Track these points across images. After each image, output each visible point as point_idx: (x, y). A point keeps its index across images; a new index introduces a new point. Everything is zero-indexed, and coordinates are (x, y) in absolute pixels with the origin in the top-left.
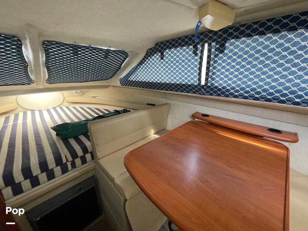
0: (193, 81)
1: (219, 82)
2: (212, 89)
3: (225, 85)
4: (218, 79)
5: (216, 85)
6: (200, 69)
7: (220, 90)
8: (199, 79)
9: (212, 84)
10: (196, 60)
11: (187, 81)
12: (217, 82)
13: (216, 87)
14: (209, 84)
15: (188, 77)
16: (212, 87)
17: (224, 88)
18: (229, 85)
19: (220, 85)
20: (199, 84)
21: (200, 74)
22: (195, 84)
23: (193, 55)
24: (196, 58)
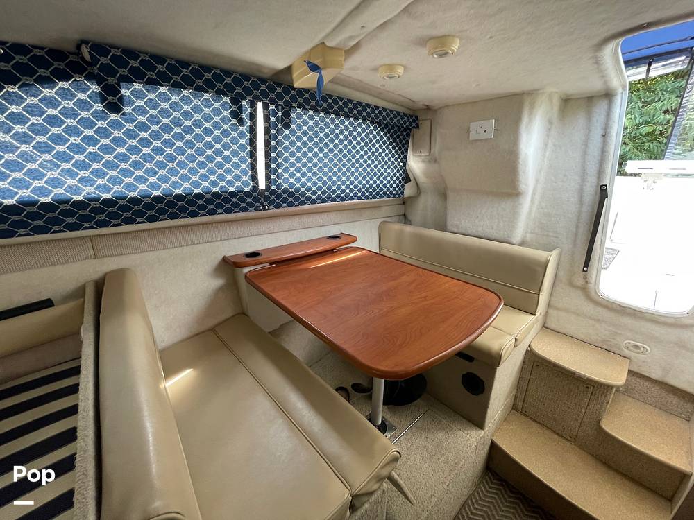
0: (241, 183)
1: (289, 180)
2: (279, 196)
3: (298, 185)
4: (286, 175)
5: (285, 186)
6: (253, 155)
7: (291, 195)
8: (254, 178)
9: (279, 186)
10: (242, 135)
11: (224, 184)
12: (286, 180)
13: (285, 191)
14: (273, 187)
15: (226, 173)
16: (279, 192)
17: (297, 190)
18: (303, 185)
19: (292, 185)
20: (255, 188)
21: (253, 166)
22: (247, 189)
23: (234, 121)
24: (242, 129)
